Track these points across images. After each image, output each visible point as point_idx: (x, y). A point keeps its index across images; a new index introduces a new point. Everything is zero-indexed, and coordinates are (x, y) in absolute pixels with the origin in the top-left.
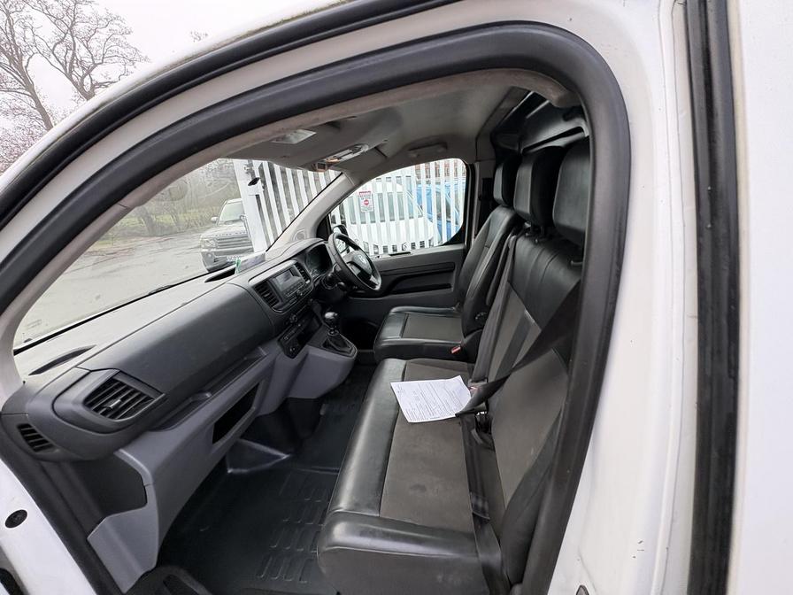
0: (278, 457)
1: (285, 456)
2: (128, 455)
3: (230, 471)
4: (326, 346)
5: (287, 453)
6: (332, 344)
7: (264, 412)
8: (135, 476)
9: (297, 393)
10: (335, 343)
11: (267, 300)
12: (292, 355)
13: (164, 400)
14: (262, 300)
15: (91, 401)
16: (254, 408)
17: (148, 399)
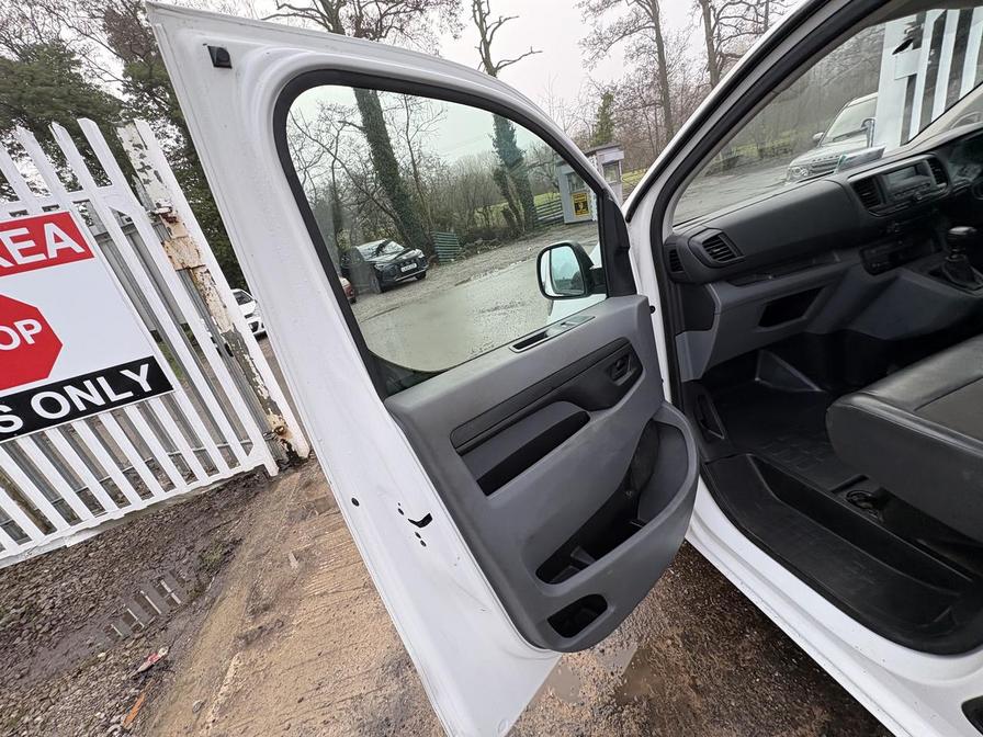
0: (809, 387)
1: (817, 389)
2: (712, 288)
3: (757, 379)
4: (936, 274)
5: (820, 387)
6: (947, 273)
7: (811, 330)
8: (712, 305)
9: (862, 327)
10: (951, 273)
11: (864, 199)
12: (874, 272)
13: (743, 260)
14: (857, 199)
15: (708, 243)
16: (804, 317)
17: (733, 256)
